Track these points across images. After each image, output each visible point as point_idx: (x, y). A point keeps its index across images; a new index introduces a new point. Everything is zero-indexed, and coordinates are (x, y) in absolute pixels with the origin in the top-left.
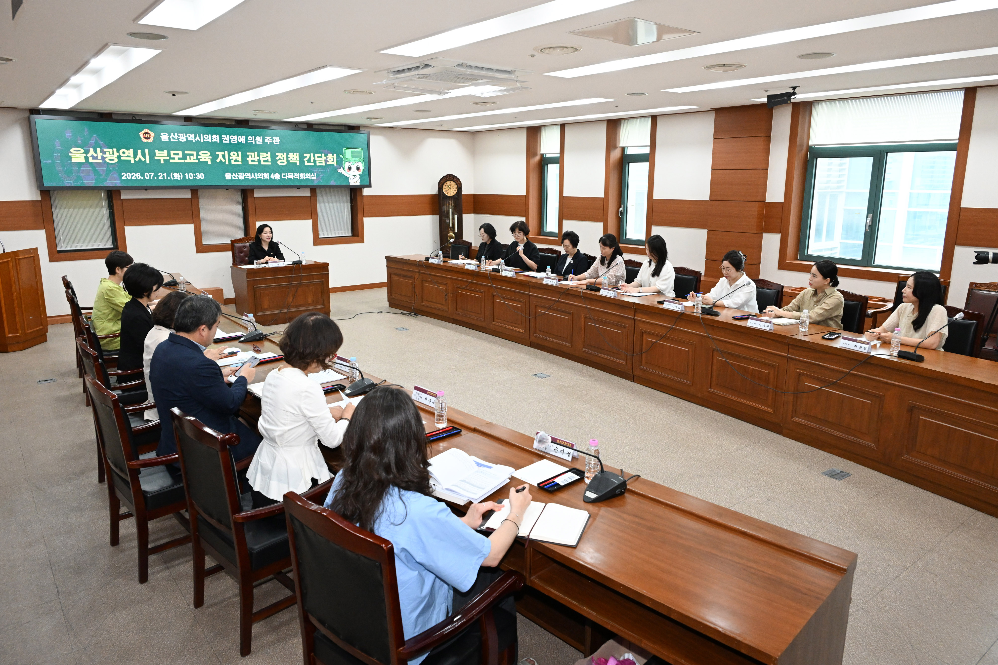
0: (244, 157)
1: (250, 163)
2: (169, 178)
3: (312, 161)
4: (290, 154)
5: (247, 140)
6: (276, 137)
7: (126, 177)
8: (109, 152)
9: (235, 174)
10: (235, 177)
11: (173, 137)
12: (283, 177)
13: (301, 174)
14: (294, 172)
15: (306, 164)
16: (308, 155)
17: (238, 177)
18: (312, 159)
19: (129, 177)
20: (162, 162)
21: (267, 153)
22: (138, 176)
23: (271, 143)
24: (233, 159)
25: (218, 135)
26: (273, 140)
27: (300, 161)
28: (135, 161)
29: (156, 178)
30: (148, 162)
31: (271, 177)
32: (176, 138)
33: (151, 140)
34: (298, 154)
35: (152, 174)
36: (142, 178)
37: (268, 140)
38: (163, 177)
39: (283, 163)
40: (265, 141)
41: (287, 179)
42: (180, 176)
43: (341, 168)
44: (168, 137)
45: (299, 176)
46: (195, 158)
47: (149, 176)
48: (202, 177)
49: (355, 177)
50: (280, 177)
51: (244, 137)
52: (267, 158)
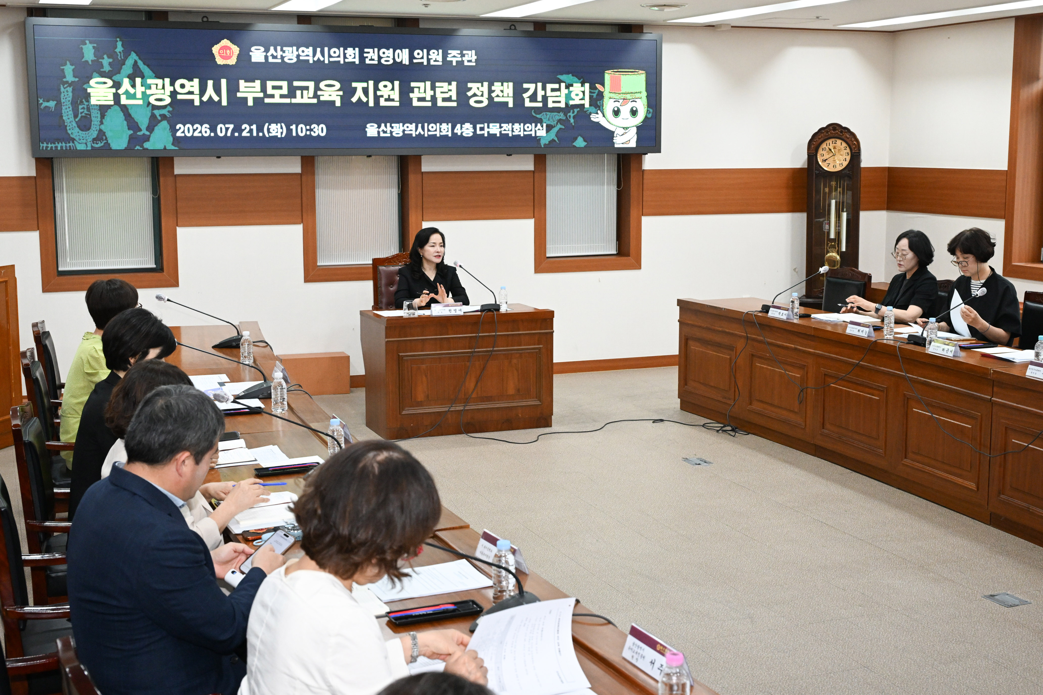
0: (405, 91)
1: (415, 103)
2: (261, 134)
3: (539, 98)
4: (496, 84)
5: (411, 57)
6: (471, 50)
7: (183, 132)
8: (157, 85)
9: (386, 126)
10: (384, 132)
11: (272, 55)
12: (479, 132)
13: (516, 126)
14: (501, 122)
15: (528, 104)
16: (532, 86)
17: (391, 132)
18: (540, 93)
19: (189, 132)
20: (250, 103)
21: (450, 84)
22: (205, 130)
23: (460, 63)
24: (382, 96)
26: (463, 55)
27: (513, 97)
28: (201, 101)
29: (236, 134)
30: (224, 103)
31: (455, 131)
32: (279, 57)
33: (233, 61)
34: (511, 84)
35: (231, 126)
36: (212, 134)
37: (454, 56)
38: (251, 131)
39: (481, 102)
40: (448, 59)
41: (486, 135)
42: (281, 130)
43: (599, 112)
44: (265, 54)
45: (511, 129)
46: (311, 94)
47: (222, 130)
48: (322, 132)
49: (627, 131)
50: (473, 131)
51: (406, 51)
52: (450, 93)
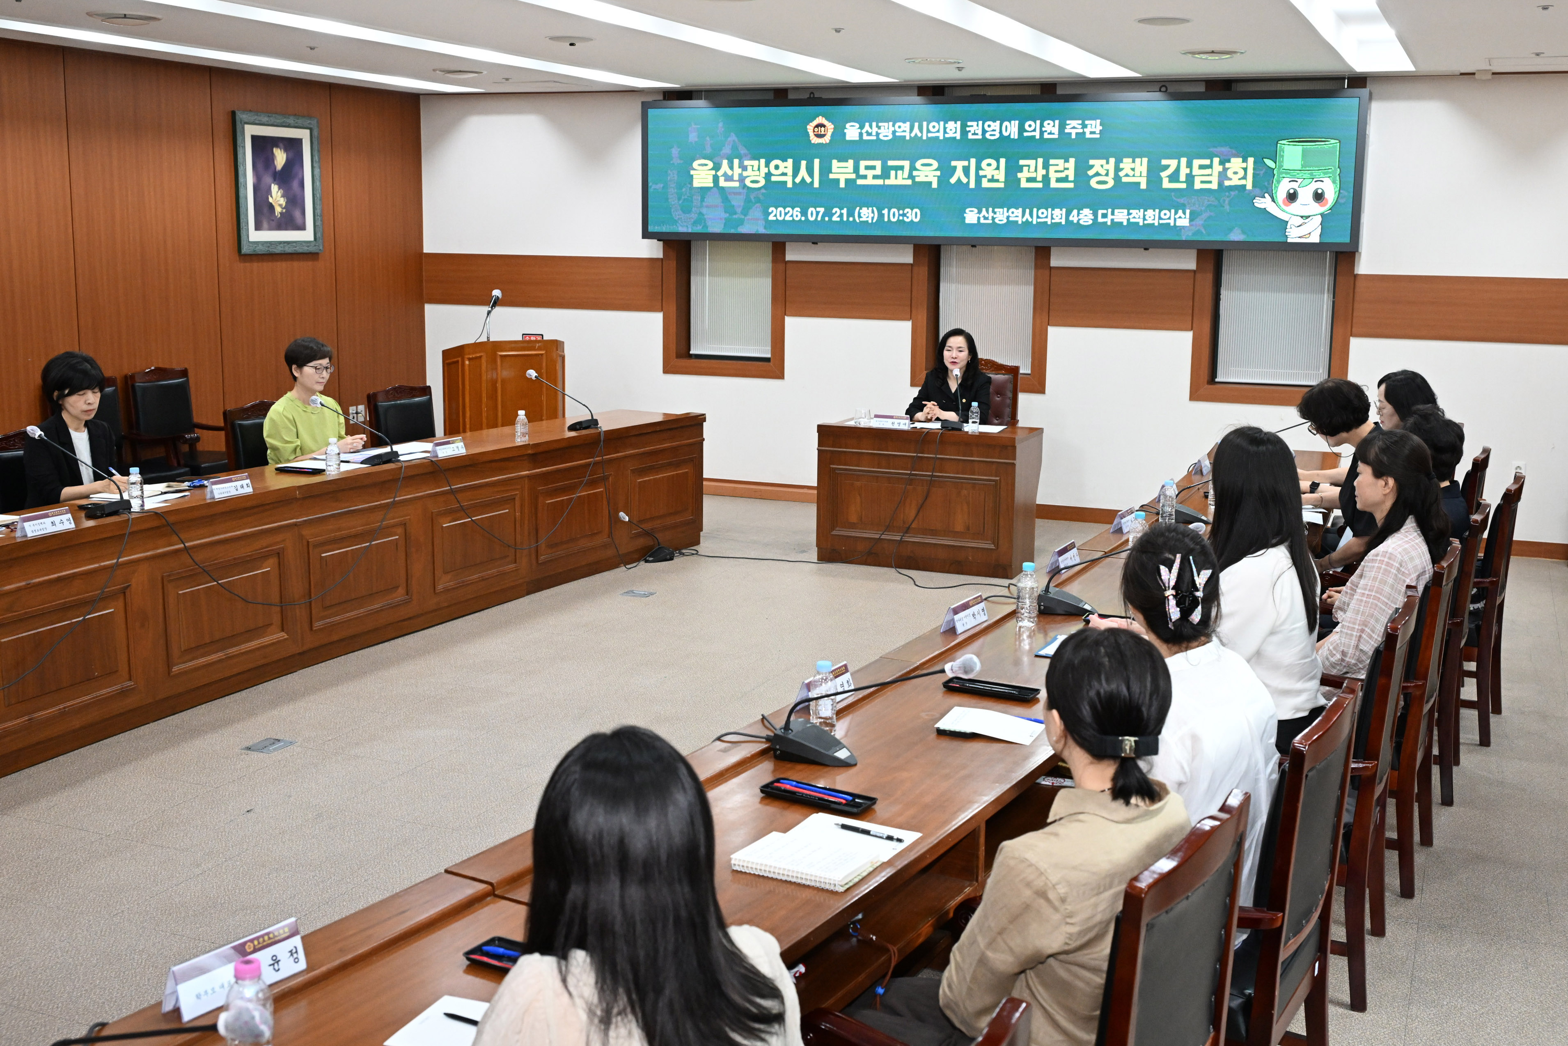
0: (1013, 170)
1: (1024, 184)
3: (1183, 177)
4: (1125, 160)
5: (1021, 129)
6: (1095, 119)
7: (775, 216)
8: (753, 166)
9: (987, 211)
10: (986, 218)
11: (867, 132)
12: (1100, 220)
13: (1150, 213)
14: (1129, 207)
15: (1166, 184)
16: (1173, 163)
17: (993, 219)
18: (1184, 171)
19: (780, 216)
20: (842, 185)
22: (795, 214)
23: (1081, 135)
24: (985, 176)
25: (959, 123)
26: (1084, 126)
27: (1148, 177)
28: (794, 182)
29: (827, 219)
30: (816, 185)
31: (1071, 218)
32: (874, 133)
33: (826, 140)
34: (1145, 160)
35: (822, 210)
36: (803, 219)
37: (1073, 127)
38: (841, 215)
39: (1105, 182)
40: (1066, 131)
41: (1109, 223)
42: (872, 215)
43: (1266, 195)
44: (859, 130)
45: (1142, 216)
46: (906, 174)
47: (815, 214)
48: (916, 217)
49: (1306, 221)
50: (1093, 218)
51: (1015, 124)
52: (1066, 173)
